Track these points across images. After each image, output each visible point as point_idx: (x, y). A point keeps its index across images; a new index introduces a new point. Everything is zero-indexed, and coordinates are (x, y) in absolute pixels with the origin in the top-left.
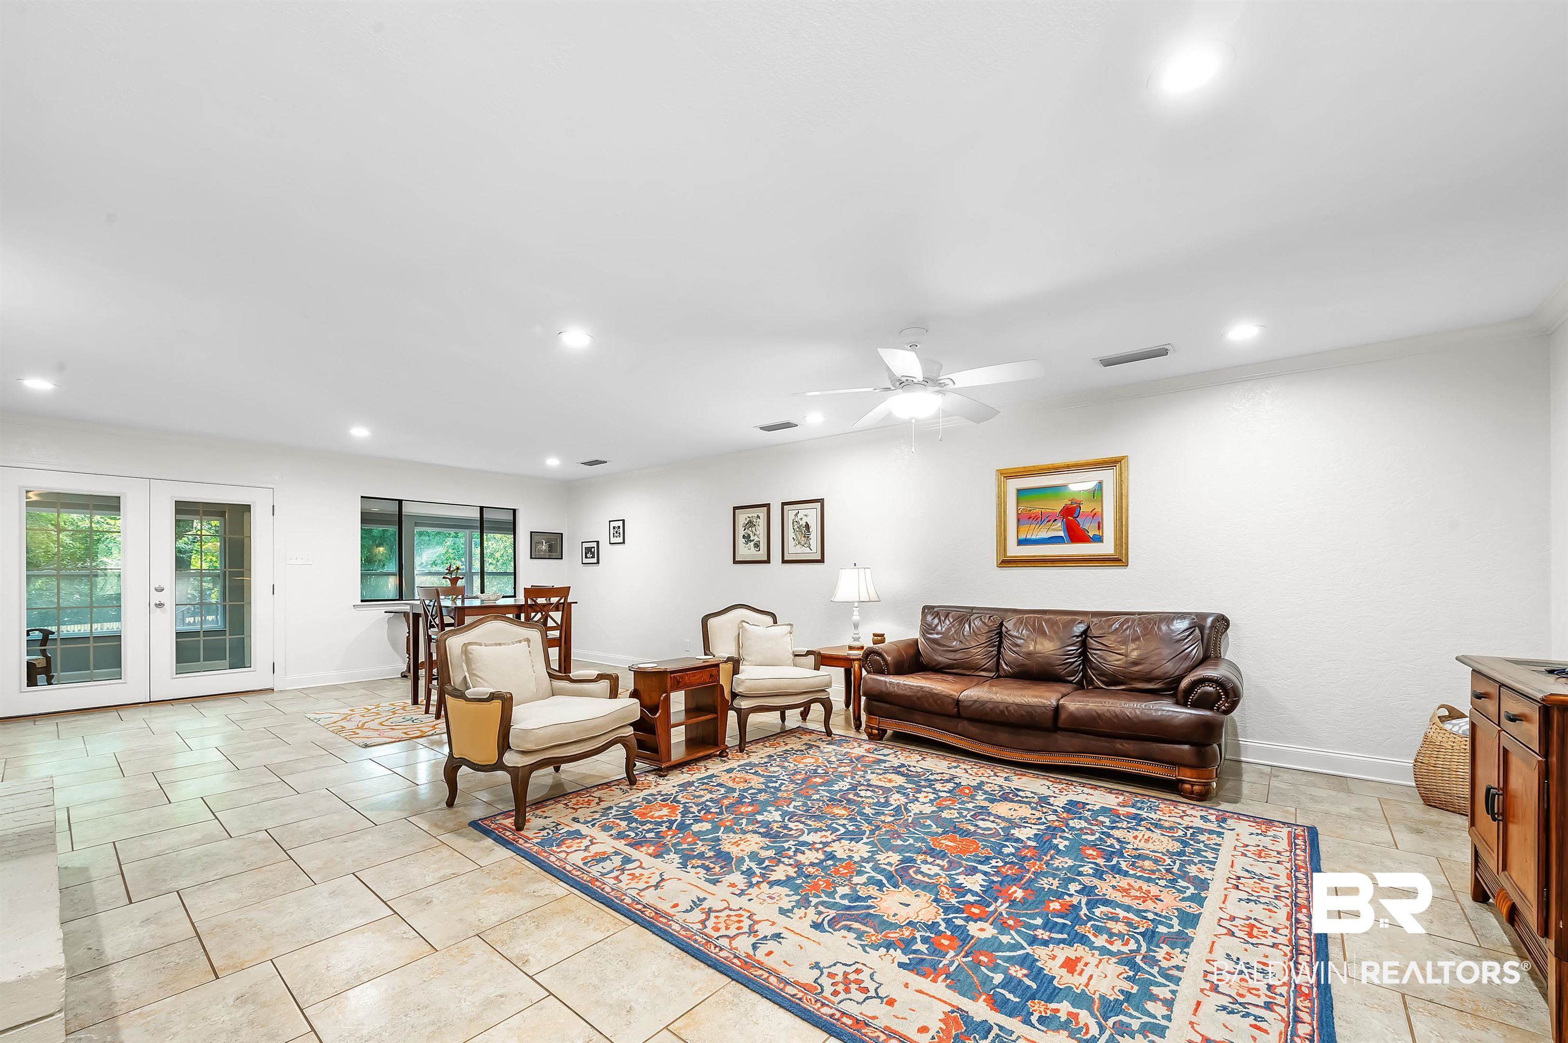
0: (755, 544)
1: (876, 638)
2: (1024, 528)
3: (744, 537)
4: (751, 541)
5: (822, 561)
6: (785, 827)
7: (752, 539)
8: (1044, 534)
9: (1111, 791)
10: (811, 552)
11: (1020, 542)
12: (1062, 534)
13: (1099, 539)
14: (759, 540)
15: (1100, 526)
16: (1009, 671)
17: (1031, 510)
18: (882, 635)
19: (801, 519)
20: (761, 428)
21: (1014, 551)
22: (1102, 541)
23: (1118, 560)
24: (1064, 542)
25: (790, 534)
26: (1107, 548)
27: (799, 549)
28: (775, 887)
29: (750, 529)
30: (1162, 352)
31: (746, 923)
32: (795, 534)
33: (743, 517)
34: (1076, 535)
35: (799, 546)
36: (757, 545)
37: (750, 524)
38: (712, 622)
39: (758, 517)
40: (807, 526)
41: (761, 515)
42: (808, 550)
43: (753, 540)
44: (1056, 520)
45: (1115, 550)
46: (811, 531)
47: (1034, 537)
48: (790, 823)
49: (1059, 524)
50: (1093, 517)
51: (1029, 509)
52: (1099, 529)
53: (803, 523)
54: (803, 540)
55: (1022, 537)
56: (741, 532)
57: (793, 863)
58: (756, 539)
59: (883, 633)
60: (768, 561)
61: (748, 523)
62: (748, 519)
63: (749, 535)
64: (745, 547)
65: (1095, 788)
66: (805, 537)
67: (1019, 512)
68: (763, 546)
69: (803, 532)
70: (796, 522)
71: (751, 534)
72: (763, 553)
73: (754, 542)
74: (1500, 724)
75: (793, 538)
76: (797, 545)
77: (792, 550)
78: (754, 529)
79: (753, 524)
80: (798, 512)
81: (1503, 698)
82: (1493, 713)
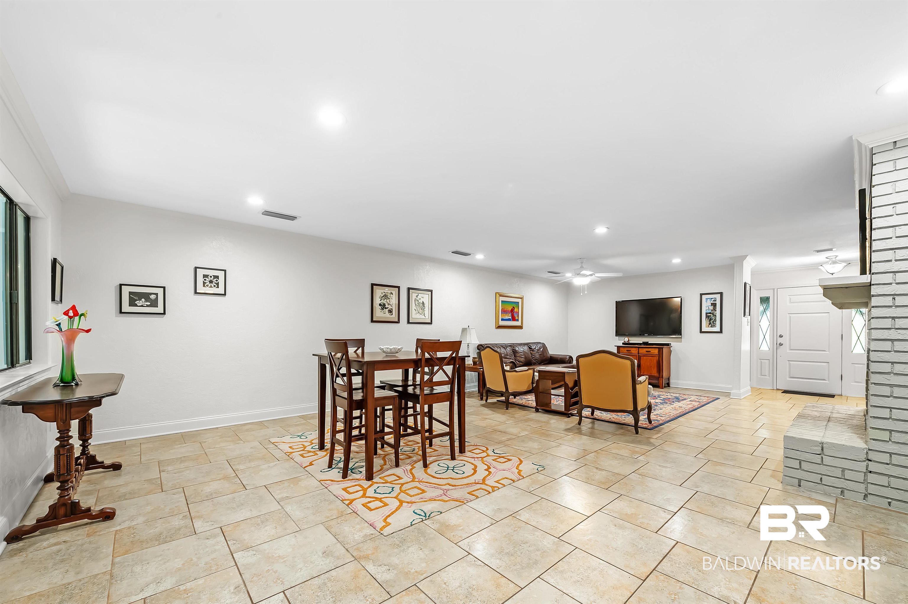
0: (389, 310)
2: (503, 315)
3: (380, 305)
4: (386, 308)
5: (431, 324)
7: (386, 307)
8: (507, 318)
10: (425, 318)
11: (502, 320)
12: (510, 318)
13: (518, 320)
14: (392, 308)
17: (504, 309)
19: (420, 299)
21: (501, 323)
23: (522, 327)
24: (511, 321)
25: (413, 307)
27: (418, 316)
29: (385, 300)
32: (416, 307)
33: (378, 292)
34: (514, 319)
35: (418, 314)
36: (390, 311)
37: (385, 296)
39: (392, 293)
40: (423, 303)
41: (394, 292)
42: (423, 317)
43: (388, 308)
45: (522, 324)
46: (425, 306)
49: (510, 314)
53: (421, 301)
54: (421, 311)
55: (502, 318)
56: (377, 301)
58: (390, 307)
60: (398, 322)
61: (383, 296)
62: (383, 294)
63: (384, 305)
64: (381, 312)
66: (422, 309)
67: (502, 309)
68: (395, 312)
69: (421, 307)
70: (417, 300)
71: (386, 304)
72: (394, 317)
73: (388, 309)
74: (638, 353)
75: (415, 309)
76: (417, 313)
77: (415, 316)
78: (388, 301)
79: (387, 297)
80: (418, 295)
81: (640, 349)
82: (634, 353)
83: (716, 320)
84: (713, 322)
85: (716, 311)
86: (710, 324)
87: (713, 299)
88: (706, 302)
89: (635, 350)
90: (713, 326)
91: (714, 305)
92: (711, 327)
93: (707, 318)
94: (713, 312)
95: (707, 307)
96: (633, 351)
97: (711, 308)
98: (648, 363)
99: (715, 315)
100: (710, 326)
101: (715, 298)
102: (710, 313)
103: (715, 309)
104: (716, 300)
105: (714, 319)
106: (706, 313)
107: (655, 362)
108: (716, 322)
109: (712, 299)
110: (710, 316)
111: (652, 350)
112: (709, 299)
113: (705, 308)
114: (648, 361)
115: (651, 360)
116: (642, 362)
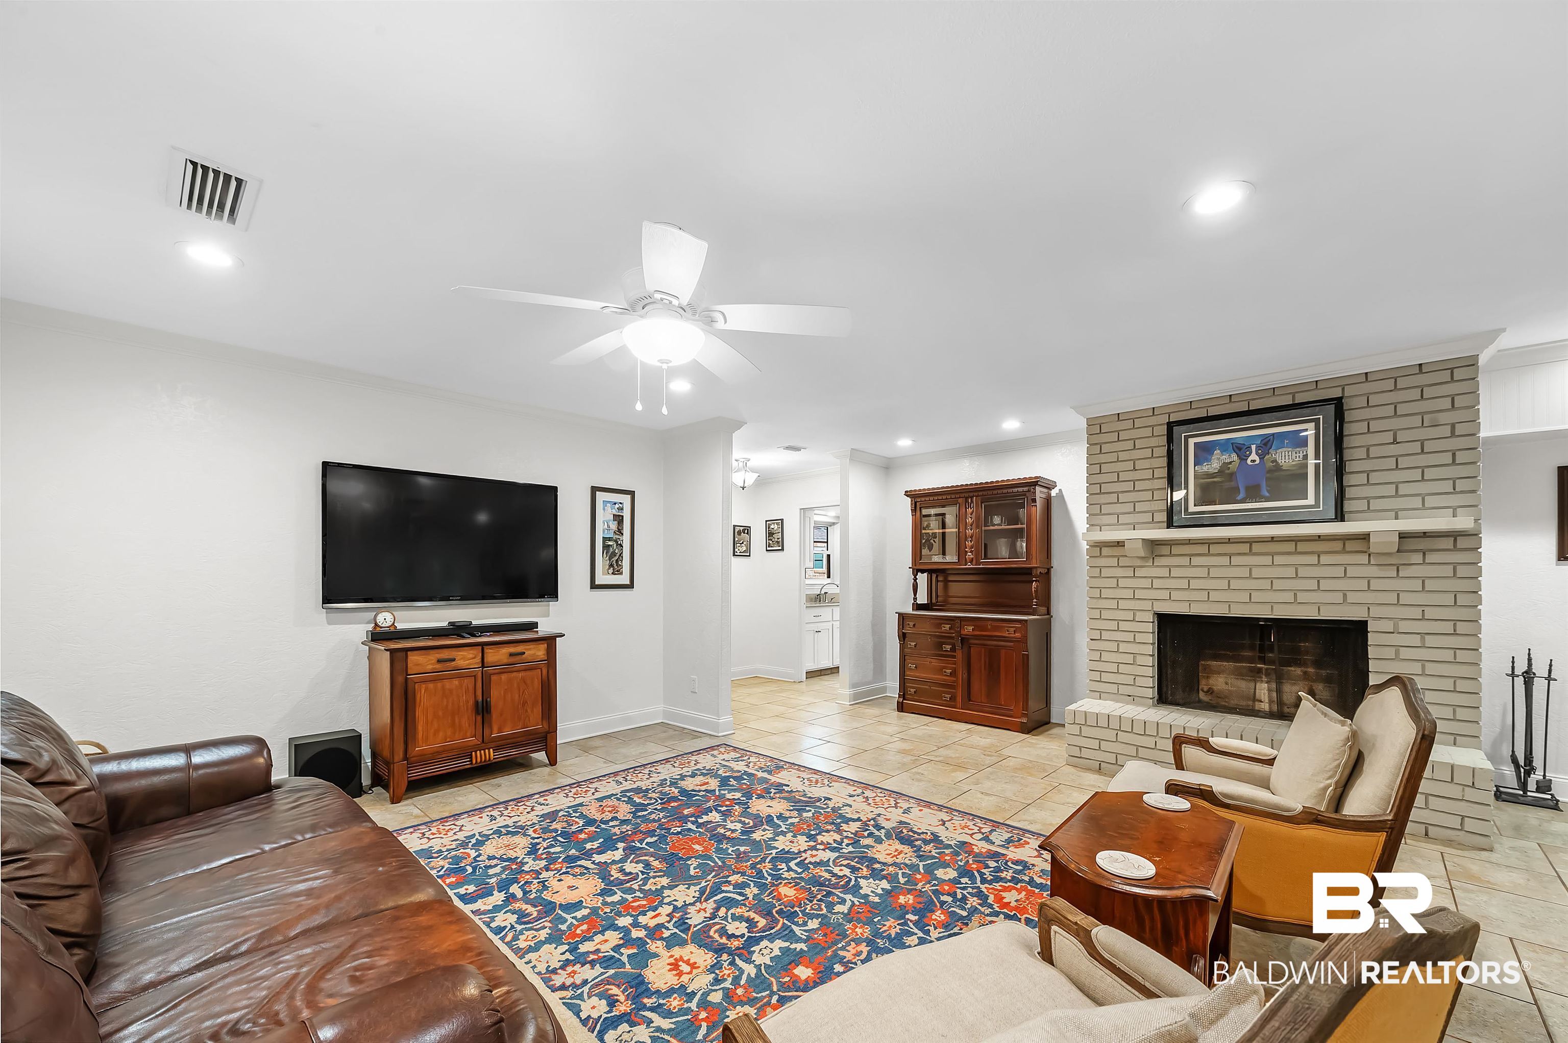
28: (856, 818)
31: (870, 801)
57: (844, 833)
74: (483, 666)
81: (489, 651)
82: (468, 665)
83: (622, 557)
84: (617, 561)
85: (622, 534)
86: (611, 565)
87: (617, 506)
88: (604, 509)
89: (471, 656)
90: (617, 571)
91: (619, 519)
92: (612, 573)
93: (605, 553)
94: (617, 537)
95: (606, 523)
96: (464, 658)
97: (614, 526)
98: (517, 696)
99: (620, 544)
100: (611, 571)
101: (621, 503)
102: (610, 539)
103: (620, 531)
104: (622, 509)
105: (618, 555)
106: (605, 539)
107: (537, 684)
108: (622, 561)
109: (615, 504)
110: (611, 545)
111: (529, 649)
112: (609, 505)
113: (602, 524)
114: (515, 685)
115: (524, 680)
116: (496, 694)
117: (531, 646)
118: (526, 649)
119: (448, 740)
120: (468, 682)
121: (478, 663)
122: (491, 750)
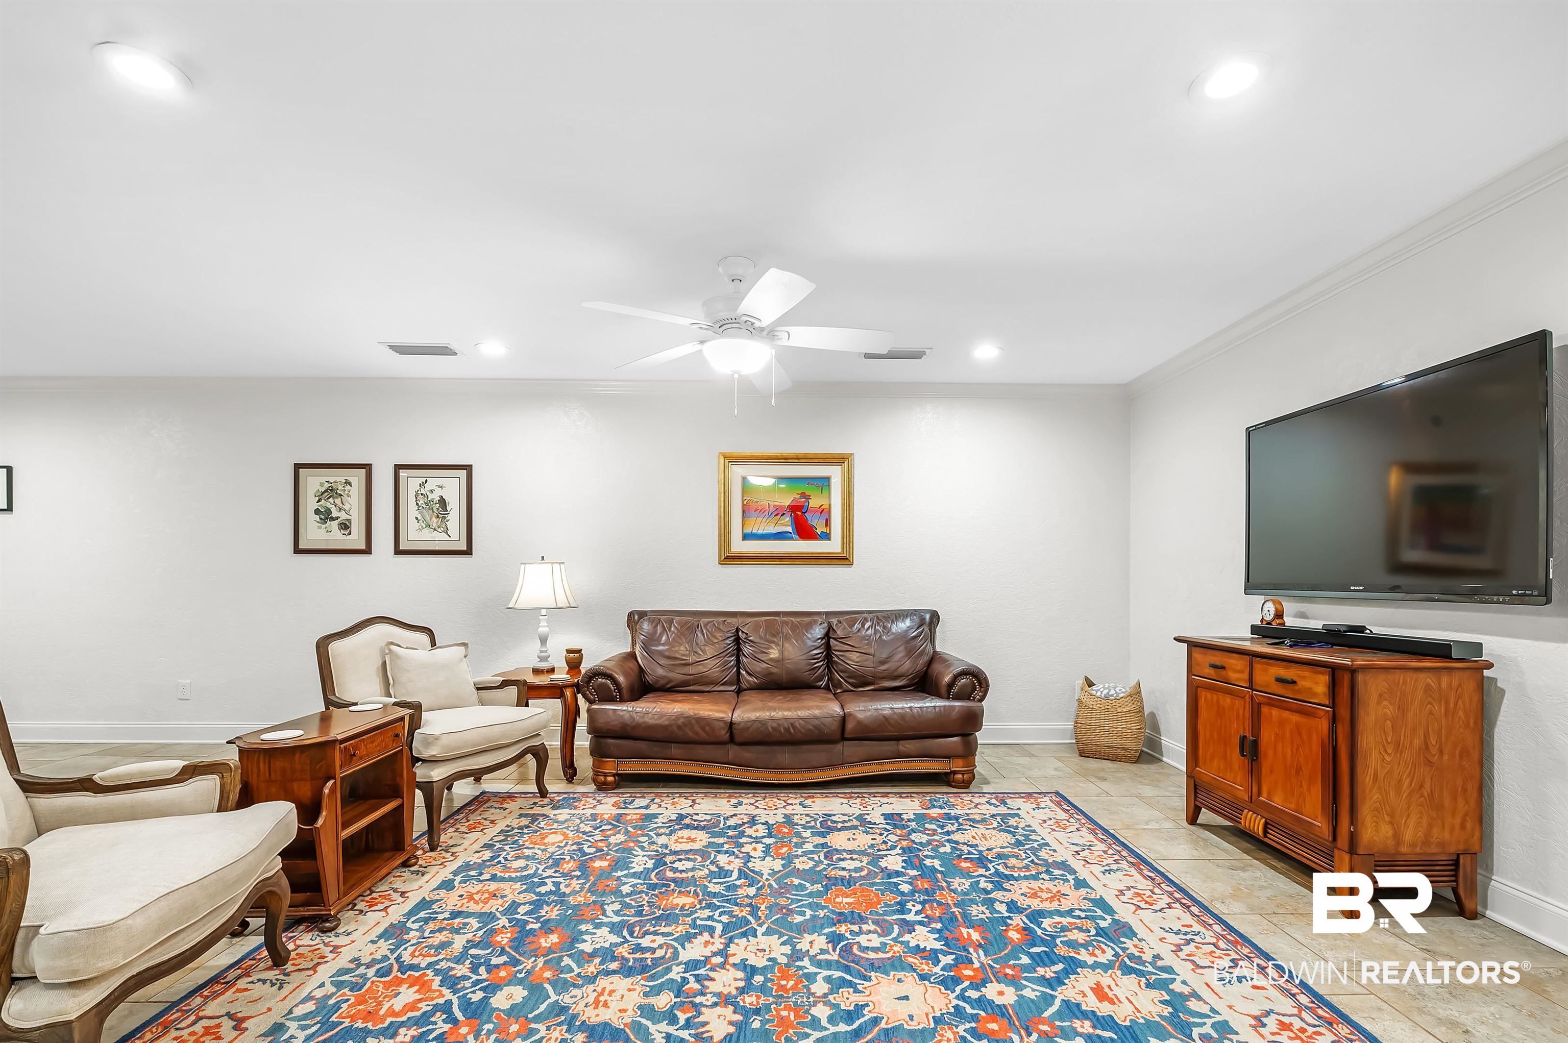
0: (340, 524)
1: (572, 655)
2: (750, 521)
3: (317, 512)
4: (333, 519)
5: (468, 552)
6: (638, 948)
7: (334, 515)
8: (771, 529)
9: (900, 795)
10: (450, 539)
11: (746, 537)
12: (789, 529)
13: (827, 536)
14: (349, 517)
15: (828, 523)
16: (755, 682)
17: (757, 502)
18: (579, 651)
19: (432, 491)
20: (391, 347)
21: (739, 546)
22: (829, 539)
23: (843, 559)
24: (792, 539)
25: (410, 510)
26: (833, 546)
27: (427, 534)
29: (331, 500)
30: (916, 355)
32: (420, 513)
33: (313, 483)
34: (805, 531)
35: (427, 530)
36: (345, 526)
37: (331, 492)
38: (335, 648)
39: (348, 483)
40: (443, 502)
41: (354, 480)
42: (444, 536)
43: (337, 518)
44: (784, 514)
45: (843, 548)
46: (448, 509)
47: (760, 532)
48: (640, 941)
49: (787, 519)
50: (821, 513)
51: (755, 500)
52: (826, 526)
53: (435, 497)
54: (435, 522)
55: (748, 530)
56: (310, 504)
57: (715, 1000)
58: (343, 516)
59: (580, 648)
60: (368, 551)
61: (326, 491)
62: (328, 485)
63: (328, 511)
64: (320, 528)
65: (885, 795)
66: (438, 517)
67: (745, 503)
68: (358, 527)
69: (435, 510)
70: (422, 494)
71: (333, 509)
72: (356, 539)
73: (339, 520)
74: (1251, 687)
75: (417, 518)
76: (423, 528)
77: (414, 534)
78: (338, 501)
79: (336, 493)
80: (426, 481)
81: (1258, 666)
82: (1238, 679)
89: (1239, 668)
96: (1233, 669)
98: (1290, 750)
107: (1317, 745)
111: (1304, 678)
114: (1288, 733)
115: (1298, 726)
116: (1267, 736)
117: (1306, 672)
118: (1299, 676)
119: (1221, 775)
120: (1238, 703)
121: (1244, 680)
122: (1263, 820)
